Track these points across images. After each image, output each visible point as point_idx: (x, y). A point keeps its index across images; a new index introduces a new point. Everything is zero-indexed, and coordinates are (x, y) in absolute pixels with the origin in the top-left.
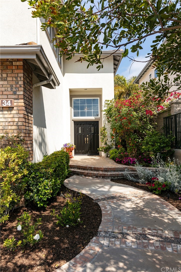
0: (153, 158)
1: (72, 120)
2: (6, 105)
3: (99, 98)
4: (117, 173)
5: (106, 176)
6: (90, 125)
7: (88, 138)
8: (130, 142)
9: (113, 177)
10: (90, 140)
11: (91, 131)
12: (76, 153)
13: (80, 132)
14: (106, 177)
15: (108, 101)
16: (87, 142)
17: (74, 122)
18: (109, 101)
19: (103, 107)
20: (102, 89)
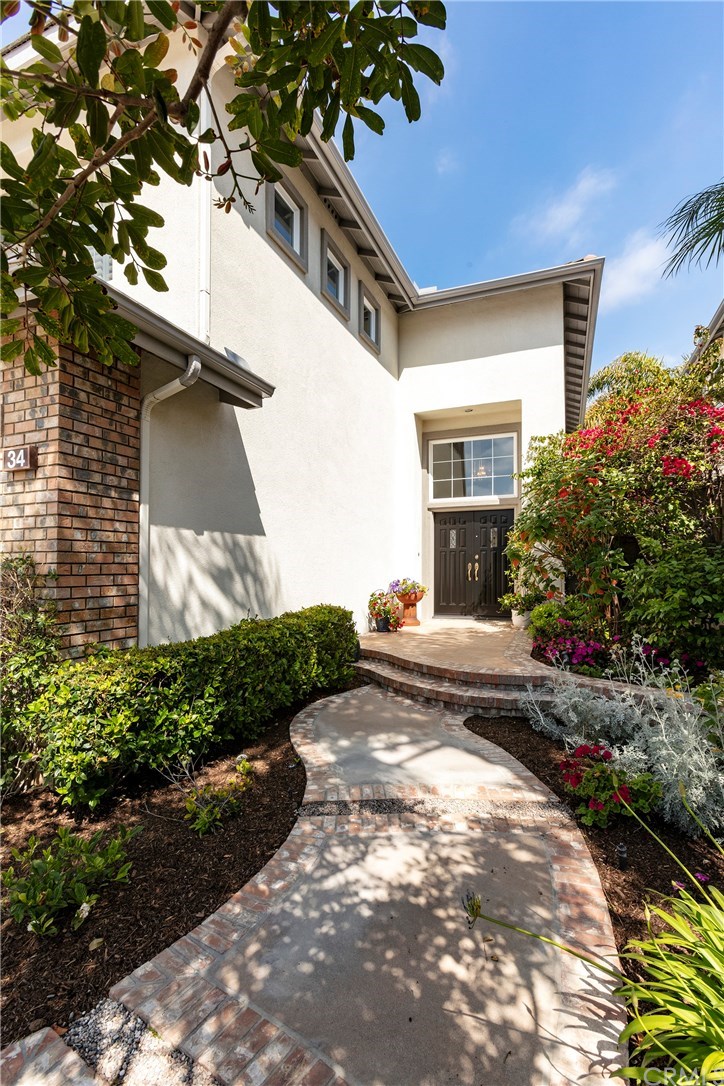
0: (616, 653)
1: (429, 509)
2: (14, 465)
3: (515, 435)
4: (500, 695)
5: (455, 701)
6: (485, 523)
7: (477, 564)
8: (587, 579)
9: (482, 708)
10: (484, 571)
11: (487, 540)
12: (441, 610)
13: (453, 545)
14: (456, 707)
15: (542, 440)
16: (473, 577)
17: (435, 514)
18: (545, 438)
19: (523, 459)
20: (519, 402)
